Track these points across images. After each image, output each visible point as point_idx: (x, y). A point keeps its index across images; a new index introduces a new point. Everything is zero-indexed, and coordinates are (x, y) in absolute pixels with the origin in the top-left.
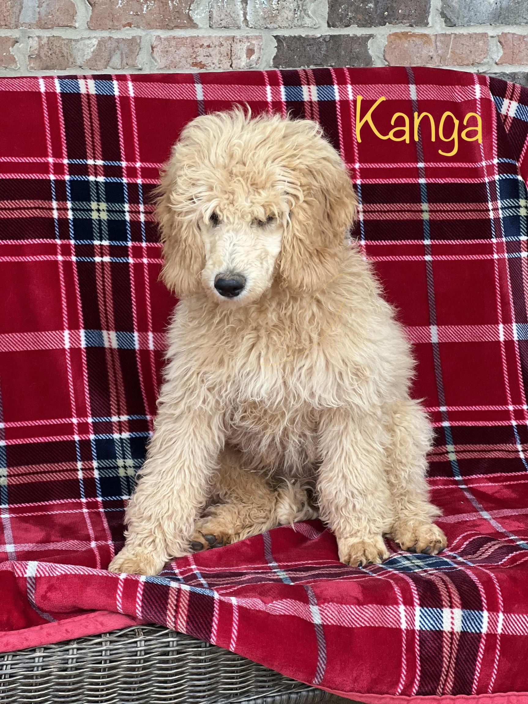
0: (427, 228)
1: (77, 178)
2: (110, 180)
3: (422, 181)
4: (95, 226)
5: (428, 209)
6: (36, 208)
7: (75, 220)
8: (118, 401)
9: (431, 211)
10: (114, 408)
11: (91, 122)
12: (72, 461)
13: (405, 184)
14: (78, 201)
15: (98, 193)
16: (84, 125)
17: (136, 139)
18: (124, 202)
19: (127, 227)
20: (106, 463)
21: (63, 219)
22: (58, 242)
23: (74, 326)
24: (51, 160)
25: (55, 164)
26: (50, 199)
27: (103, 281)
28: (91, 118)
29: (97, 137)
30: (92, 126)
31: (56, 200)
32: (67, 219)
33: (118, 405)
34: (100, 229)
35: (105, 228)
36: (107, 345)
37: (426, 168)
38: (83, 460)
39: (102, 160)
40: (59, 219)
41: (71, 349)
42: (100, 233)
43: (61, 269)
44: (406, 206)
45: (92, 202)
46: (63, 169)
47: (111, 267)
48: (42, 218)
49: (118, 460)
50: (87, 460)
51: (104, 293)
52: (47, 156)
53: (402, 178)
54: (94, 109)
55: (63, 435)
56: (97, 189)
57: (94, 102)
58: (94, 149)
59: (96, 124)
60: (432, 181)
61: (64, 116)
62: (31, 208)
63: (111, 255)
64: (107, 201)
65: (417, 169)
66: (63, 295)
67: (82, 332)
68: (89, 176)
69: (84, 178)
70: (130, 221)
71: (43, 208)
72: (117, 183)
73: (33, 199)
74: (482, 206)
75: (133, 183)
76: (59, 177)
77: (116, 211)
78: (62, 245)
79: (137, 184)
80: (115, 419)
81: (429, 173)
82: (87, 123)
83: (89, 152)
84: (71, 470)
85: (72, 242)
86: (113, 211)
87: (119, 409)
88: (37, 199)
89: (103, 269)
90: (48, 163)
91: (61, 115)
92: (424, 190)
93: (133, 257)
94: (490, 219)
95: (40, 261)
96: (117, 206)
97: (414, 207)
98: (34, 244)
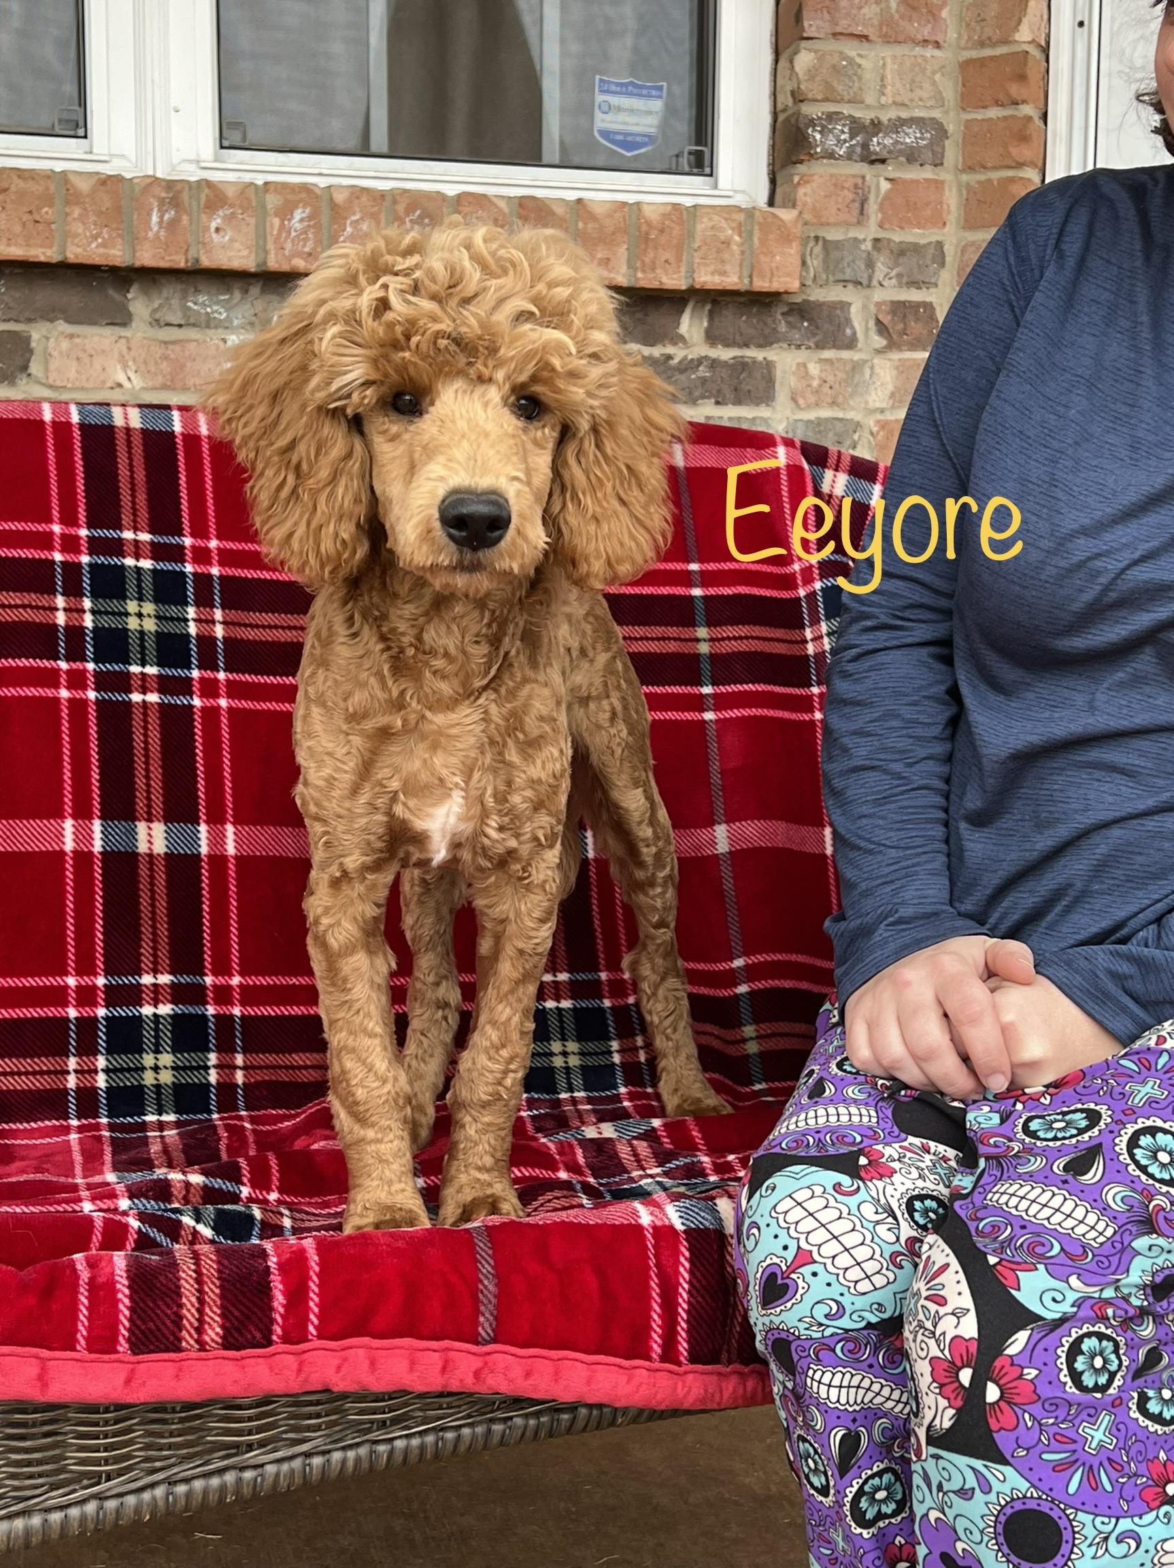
0: (706, 667)
1: (101, 560)
2: (161, 566)
3: (697, 592)
4: (134, 641)
5: (707, 637)
6: (24, 607)
7: (96, 630)
8: (155, 949)
9: (712, 640)
10: (146, 961)
11: (131, 471)
12: (60, 1055)
13: (669, 595)
14: (104, 598)
15: (139, 586)
16: (118, 475)
17: (210, 502)
18: (186, 604)
19: (192, 646)
20: (123, 1060)
21: (74, 626)
22: (63, 665)
23: (82, 813)
24: (57, 528)
25: (63, 536)
26: (53, 592)
27: (146, 736)
28: (131, 465)
29: (142, 497)
30: (132, 477)
31: (63, 595)
32: (83, 628)
33: (155, 956)
34: (142, 647)
35: (150, 644)
36: (142, 848)
37: (702, 572)
38: (79, 1054)
39: (150, 532)
40: (67, 628)
41: (75, 852)
42: (143, 653)
43: (65, 713)
44: (672, 631)
45: (128, 601)
46: (79, 545)
47: (159, 712)
48: (34, 623)
49: (144, 1055)
50: (87, 1055)
51: (147, 756)
52: (51, 521)
53: (664, 585)
54: (138, 451)
55: (47, 1006)
56: (139, 580)
57: (137, 441)
58: (135, 515)
59: (140, 475)
60: (712, 591)
61: (83, 459)
62: (17, 606)
63: (160, 691)
64: (157, 600)
65: (689, 573)
66: (66, 758)
67: (97, 826)
68: (124, 557)
69: (115, 561)
70: (197, 635)
71: (37, 607)
72: (175, 571)
73: (21, 591)
74: (794, 635)
75: (203, 574)
76: (70, 558)
77: (172, 619)
78: (68, 672)
79: (210, 576)
80: (147, 979)
81: (706, 579)
82: (123, 472)
83: (126, 519)
84: (56, 1072)
85: (91, 666)
86: (166, 618)
87: (155, 963)
88: (28, 591)
89: (145, 715)
90: (52, 533)
91: (78, 458)
92: (700, 606)
93: (201, 697)
94: (807, 656)
95: (27, 697)
96: (173, 611)
97: (685, 633)
98: (18, 666)
